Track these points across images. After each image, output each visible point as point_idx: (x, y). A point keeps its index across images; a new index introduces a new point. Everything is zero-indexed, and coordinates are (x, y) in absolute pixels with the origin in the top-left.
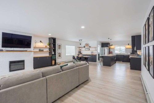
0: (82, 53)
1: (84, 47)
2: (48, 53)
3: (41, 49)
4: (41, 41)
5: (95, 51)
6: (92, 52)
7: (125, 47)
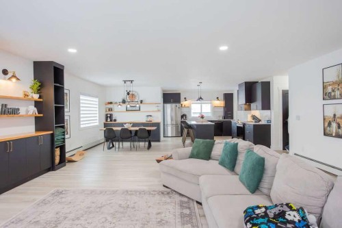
0: (115, 120)
1: (124, 102)
2: (33, 120)
3: (11, 105)
4: (5, 72)
5: (156, 111)
6: (148, 116)
7: (211, 103)
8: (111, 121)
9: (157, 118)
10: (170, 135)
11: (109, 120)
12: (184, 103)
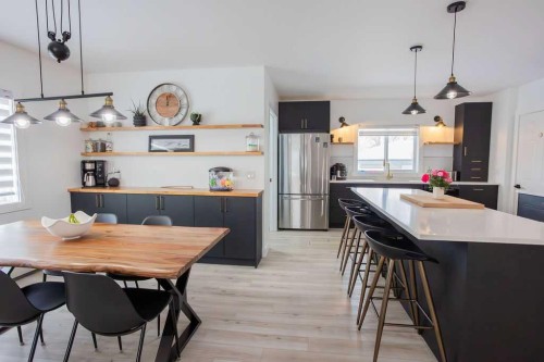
0: (115, 184)
1: (141, 120)
5: (248, 154)
6: (217, 170)
7: (415, 134)
8: (97, 185)
9: (252, 178)
10: (296, 224)
11: (90, 181)
12: (339, 132)
